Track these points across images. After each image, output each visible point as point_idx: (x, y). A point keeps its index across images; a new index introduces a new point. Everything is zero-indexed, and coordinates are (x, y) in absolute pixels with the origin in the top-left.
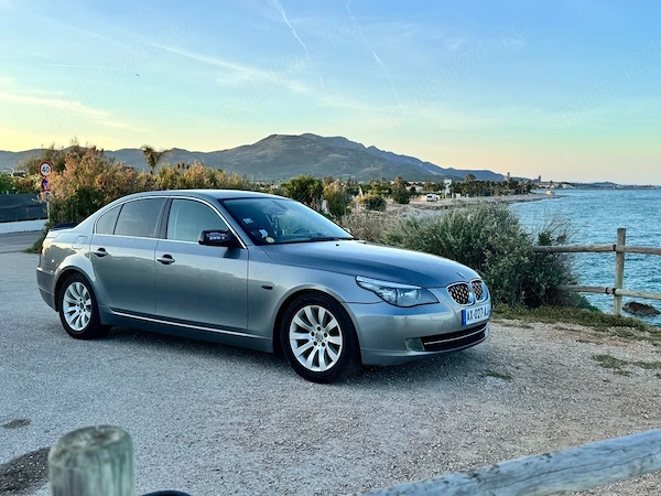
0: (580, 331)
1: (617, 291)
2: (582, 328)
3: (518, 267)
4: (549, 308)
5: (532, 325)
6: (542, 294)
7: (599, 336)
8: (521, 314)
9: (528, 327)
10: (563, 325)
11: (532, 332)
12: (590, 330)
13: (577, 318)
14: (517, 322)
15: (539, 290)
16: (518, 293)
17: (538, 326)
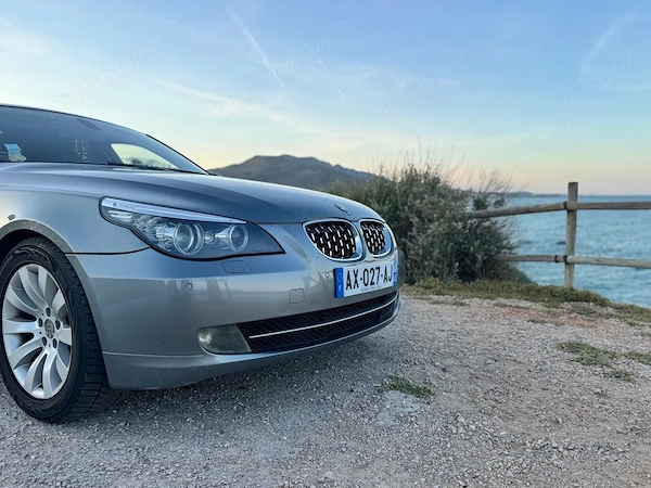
0: (527, 308)
1: (570, 258)
2: (528, 304)
3: (450, 235)
4: (487, 282)
5: (467, 301)
6: (478, 265)
7: (554, 314)
8: (454, 289)
9: (462, 304)
10: (505, 301)
11: (467, 310)
12: (539, 306)
13: (521, 292)
14: (449, 298)
15: (474, 261)
16: (450, 266)
17: (475, 302)
